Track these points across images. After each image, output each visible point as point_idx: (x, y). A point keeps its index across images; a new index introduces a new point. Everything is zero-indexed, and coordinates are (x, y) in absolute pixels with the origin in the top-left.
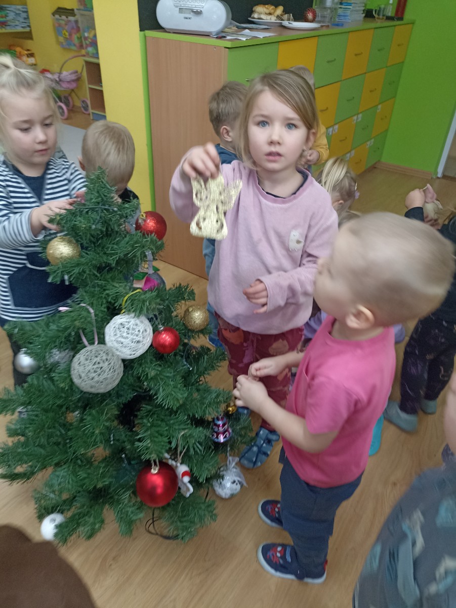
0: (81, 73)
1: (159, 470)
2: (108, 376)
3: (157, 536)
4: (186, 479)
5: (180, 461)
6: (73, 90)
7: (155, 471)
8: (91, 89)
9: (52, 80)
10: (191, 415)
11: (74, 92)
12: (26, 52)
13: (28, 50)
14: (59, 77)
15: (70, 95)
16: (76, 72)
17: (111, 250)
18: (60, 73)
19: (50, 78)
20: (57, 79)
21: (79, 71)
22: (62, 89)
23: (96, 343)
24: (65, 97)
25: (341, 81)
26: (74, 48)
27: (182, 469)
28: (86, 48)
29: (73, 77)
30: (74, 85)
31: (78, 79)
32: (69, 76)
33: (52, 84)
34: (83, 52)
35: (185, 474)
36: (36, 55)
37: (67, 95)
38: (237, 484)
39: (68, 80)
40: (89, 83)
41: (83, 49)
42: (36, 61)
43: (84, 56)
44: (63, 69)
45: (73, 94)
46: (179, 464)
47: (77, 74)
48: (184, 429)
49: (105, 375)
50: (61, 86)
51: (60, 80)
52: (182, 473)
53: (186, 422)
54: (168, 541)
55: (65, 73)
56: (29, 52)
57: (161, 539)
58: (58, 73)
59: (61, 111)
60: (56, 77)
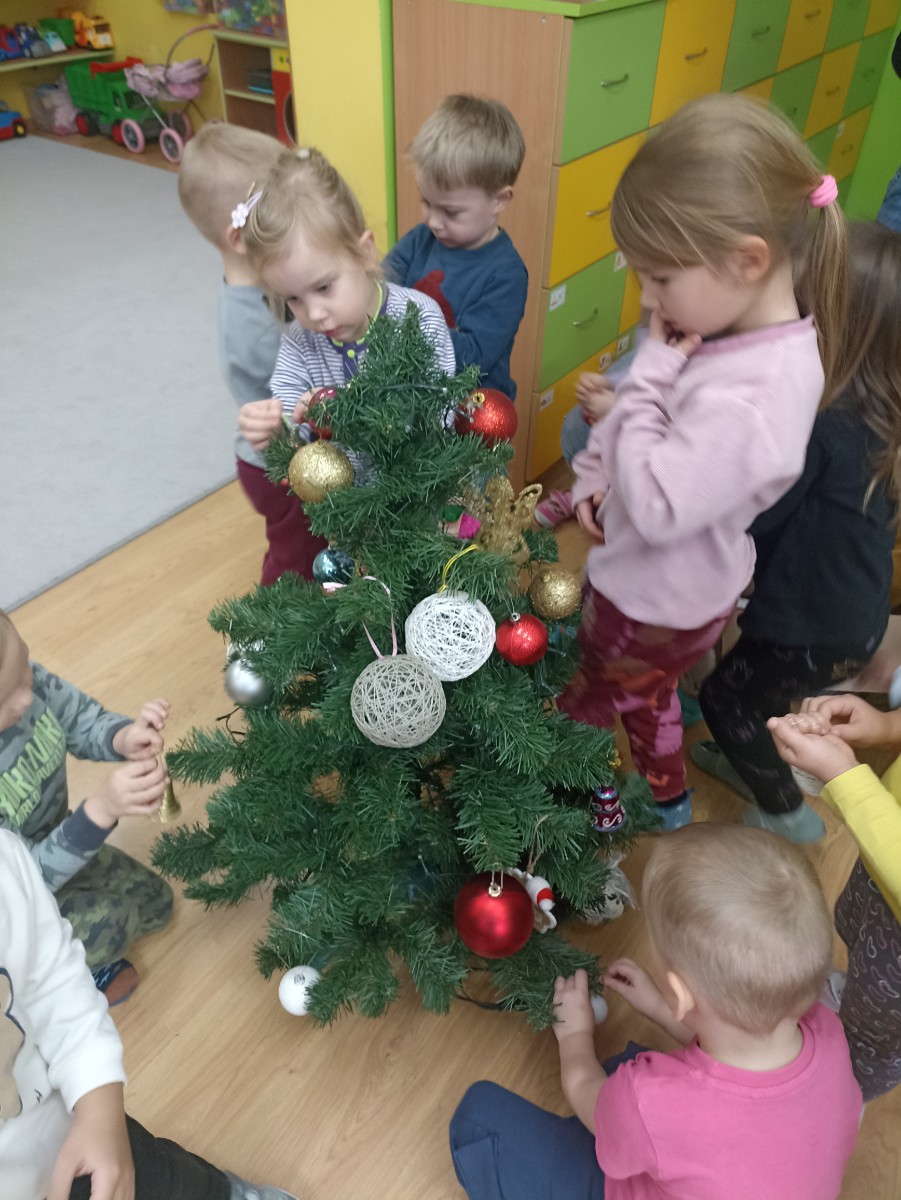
0: (208, 65)
1: (502, 890)
2: (427, 717)
3: (467, 1003)
4: (547, 905)
5: (532, 870)
6: (191, 102)
7: (495, 892)
8: (231, 99)
9: (150, 82)
10: (554, 784)
11: (196, 106)
12: (93, 23)
13: (97, 18)
14: (165, 75)
15: (185, 111)
16: (198, 63)
17: (423, 470)
18: (168, 66)
19: (146, 77)
20: (163, 80)
21: (205, 60)
22: (172, 100)
23: (395, 651)
24: (175, 116)
25: (775, 75)
26: (194, 11)
27: (537, 885)
28: (219, 10)
29: (193, 74)
30: (195, 91)
31: (203, 79)
32: (185, 72)
33: (152, 89)
34: (212, 19)
35: (543, 895)
36: (113, 27)
37: (179, 112)
38: (618, 903)
39: (184, 79)
40: (228, 84)
41: (213, 12)
42: (113, 39)
43: (214, 27)
44: (173, 56)
45: (193, 111)
46: (529, 876)
47: (199, 67)
48: (544, 812)
49: (421, 716)
50: (168, 93)
51: (168, 81)
52: (537, 893)
53: (544, 797)
54: (489, 1013)
55: (176, 66)
56: (99, 22)
57: (476, 1008)
58: (162, 65)
59: (170, 146)
60: (159, 74)
